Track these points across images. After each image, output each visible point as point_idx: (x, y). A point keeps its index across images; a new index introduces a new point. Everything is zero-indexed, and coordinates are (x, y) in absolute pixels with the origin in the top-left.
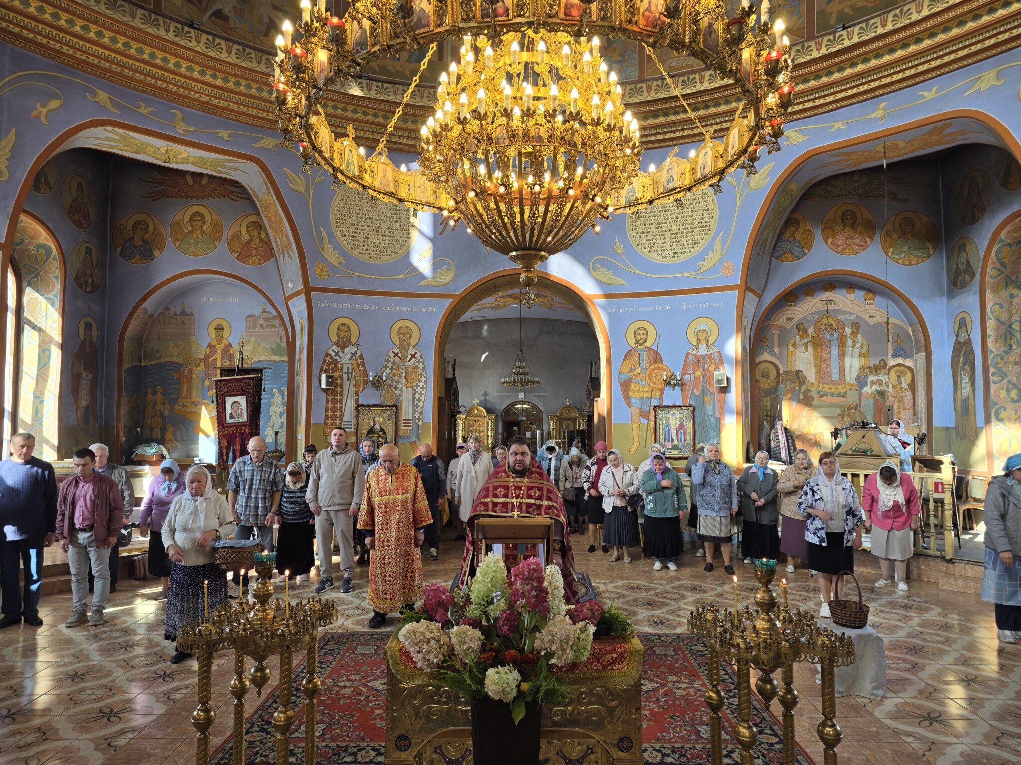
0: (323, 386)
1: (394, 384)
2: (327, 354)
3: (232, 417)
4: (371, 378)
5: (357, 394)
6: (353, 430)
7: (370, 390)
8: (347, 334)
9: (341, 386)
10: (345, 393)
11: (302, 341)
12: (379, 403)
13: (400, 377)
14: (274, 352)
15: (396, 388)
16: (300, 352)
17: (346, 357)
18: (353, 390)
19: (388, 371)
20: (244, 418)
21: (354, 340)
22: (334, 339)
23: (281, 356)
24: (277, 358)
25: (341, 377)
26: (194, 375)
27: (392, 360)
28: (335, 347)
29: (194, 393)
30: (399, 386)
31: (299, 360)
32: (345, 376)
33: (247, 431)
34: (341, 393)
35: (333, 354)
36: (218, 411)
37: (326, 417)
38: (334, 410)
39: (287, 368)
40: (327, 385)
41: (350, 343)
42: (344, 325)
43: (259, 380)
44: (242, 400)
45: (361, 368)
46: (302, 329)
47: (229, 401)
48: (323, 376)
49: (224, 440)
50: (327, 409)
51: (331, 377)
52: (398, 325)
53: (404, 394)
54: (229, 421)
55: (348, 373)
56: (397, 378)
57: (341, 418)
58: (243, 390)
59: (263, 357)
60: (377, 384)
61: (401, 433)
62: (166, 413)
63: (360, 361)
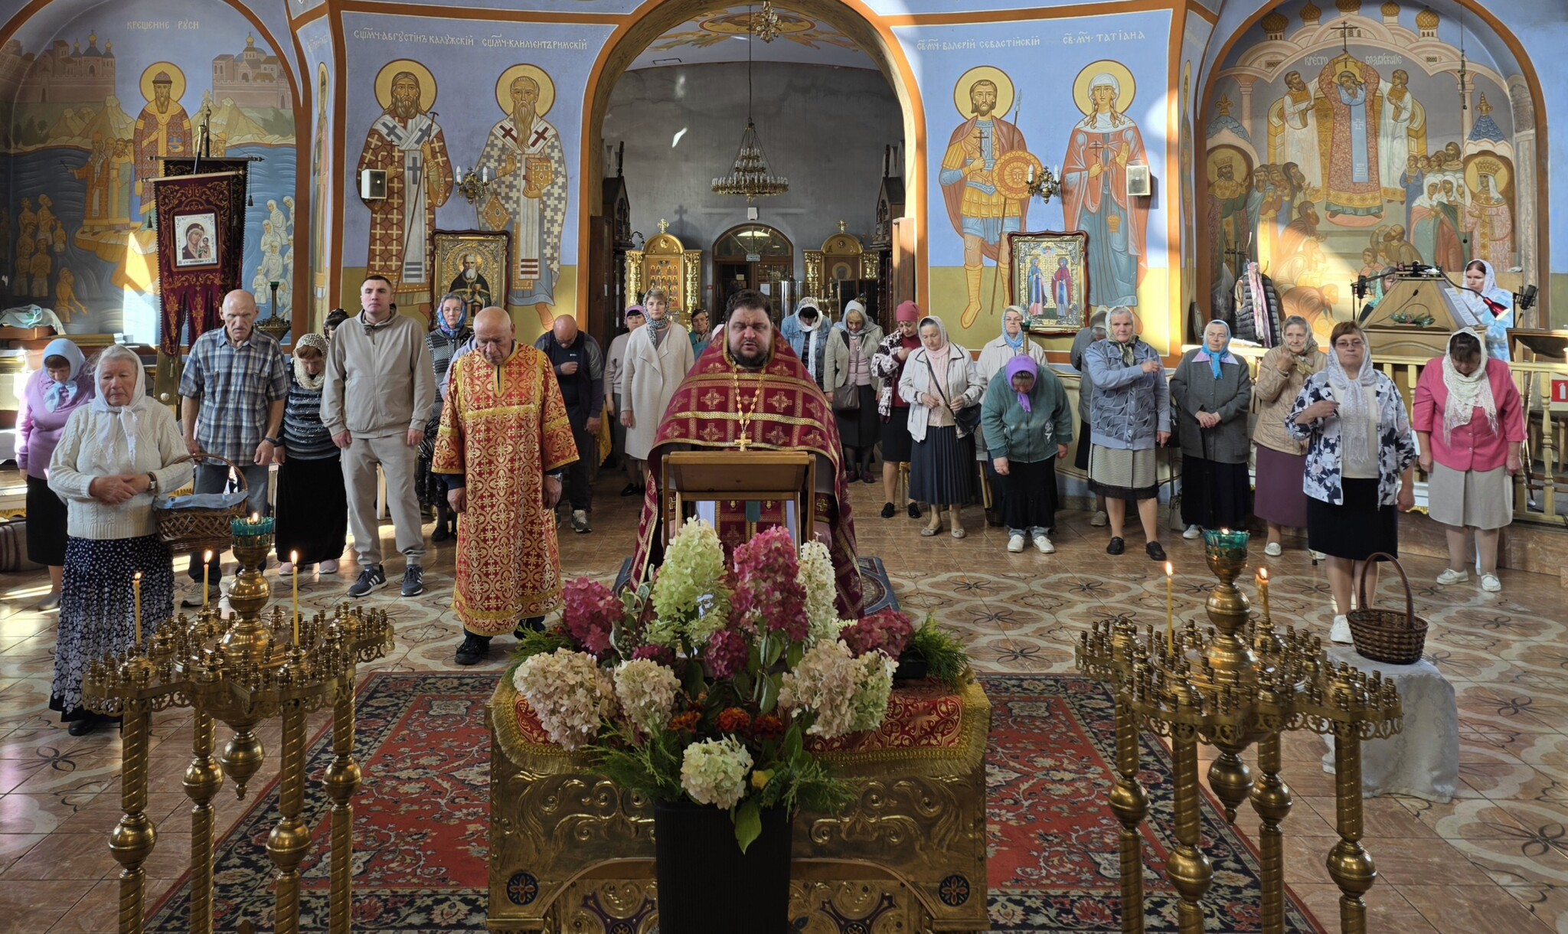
0: (366, 193)
1: (503, 190)
2: (373, 132)
3: (187, 254)
4: (459, 179)
5: (431, 209)
6: (423, 280)
7: (456, 202)
8: (412, 93)
9: (401, 194)
10: (409, 207)
11: (323, 107)
12: (475, 227)
13: (515, 176)
14: (269, 127)
15: (508, 198)
16: (320, 128)
17: (409, 138)
18: (424, 202)
19: (492, 164)
20: (211, 257)
21: (425, 104)
22: (387, 101)
23: (283, 135)
24: (274, 139)
25: (401, 178)
26: (114, 173)
27: (499, 142)
28: (388, 119)
29: (114, 208)
30: (514, 194)
31: (319, 142)
32: (408, 174)
33: (217, 282)
34: (401, 208)
35: (384, 131)
36: (160, 243)
37: (372, 255)
38: (386, 240)
39: (294, 159)
40: (372, 192)
41: (418, 111)
42: (407, 74)
43: (242, 182)
44: (207, 222)
45: (440, 159)
46: (323, 83)
47: (182, 223)
48: (366, 175)
49: (172, 298)
50: (373, 240)
51: (380, 176)
52: (512, 75)
53: (523, 210)
54: (181, 261)
55: (414, 168)
56: (508, 179)
57: (401, 256)
58: (208, 202)
59: (248, 138)
60: (471, 190)
61: (517, 286)
62: (59, 247)
63: (436, 145)
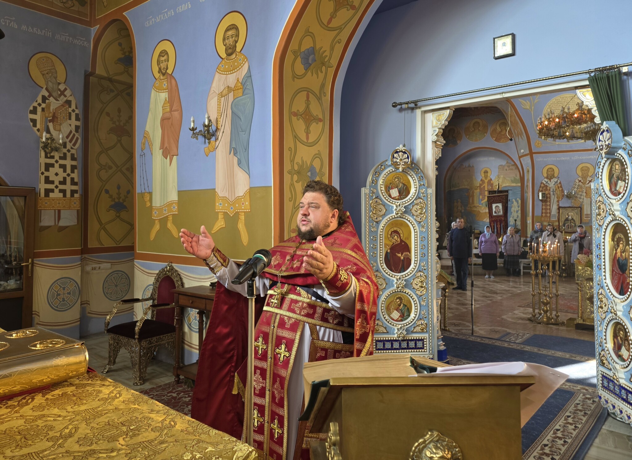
0: (540, 198)
2: (542, 183)
3: (495, 212)
6: (556, 219)
8: (552, 173)
9: (550, 198)
10: (552, 201)
11: (528, 177)
14: (513, 182)
16: (527, 182)
17: (551, 184)
18: (556, 200)
19: (575, 189)
20: (501, 213)
21: (556, 175)
22: (545, 175)
23: (516, 183)
24: (514, 185)
25: (550, 194)
26: (475, 194)
27: (578, 184)
28: (546, 180)
29: (475, 202)
30: (582, 197)
31: (527, 186)
32: (552, 193)
33: (503, 219)
34: (550, 202)
35: (545, 183)
37: (542, 213)
38: (546, 209)
39: (520, 189)
40: (542, 198)
41: (554, 177)
42: (551, 168)
43: (507, 195)
45: (560, 189)
46: (528, 171)
48: (540, 194)
50: (542, 209)
51: (544, 194)
52: (581, 166)
53: (585, 201)
54: (494, 214)
55: (553, 191)
56: (580, 193)
57: (550, 213)
58: (500, 200)
59: (507, 185)
61: (583, 221)
63: (559, 185)
